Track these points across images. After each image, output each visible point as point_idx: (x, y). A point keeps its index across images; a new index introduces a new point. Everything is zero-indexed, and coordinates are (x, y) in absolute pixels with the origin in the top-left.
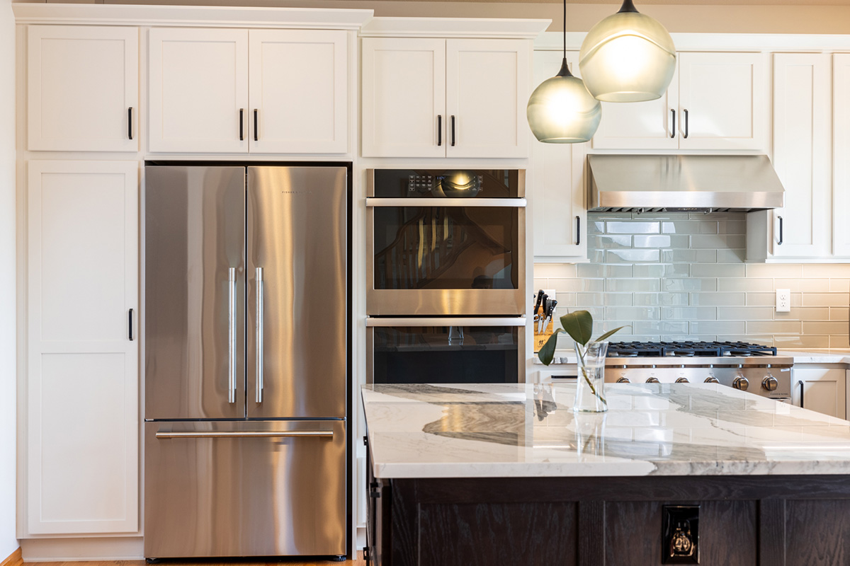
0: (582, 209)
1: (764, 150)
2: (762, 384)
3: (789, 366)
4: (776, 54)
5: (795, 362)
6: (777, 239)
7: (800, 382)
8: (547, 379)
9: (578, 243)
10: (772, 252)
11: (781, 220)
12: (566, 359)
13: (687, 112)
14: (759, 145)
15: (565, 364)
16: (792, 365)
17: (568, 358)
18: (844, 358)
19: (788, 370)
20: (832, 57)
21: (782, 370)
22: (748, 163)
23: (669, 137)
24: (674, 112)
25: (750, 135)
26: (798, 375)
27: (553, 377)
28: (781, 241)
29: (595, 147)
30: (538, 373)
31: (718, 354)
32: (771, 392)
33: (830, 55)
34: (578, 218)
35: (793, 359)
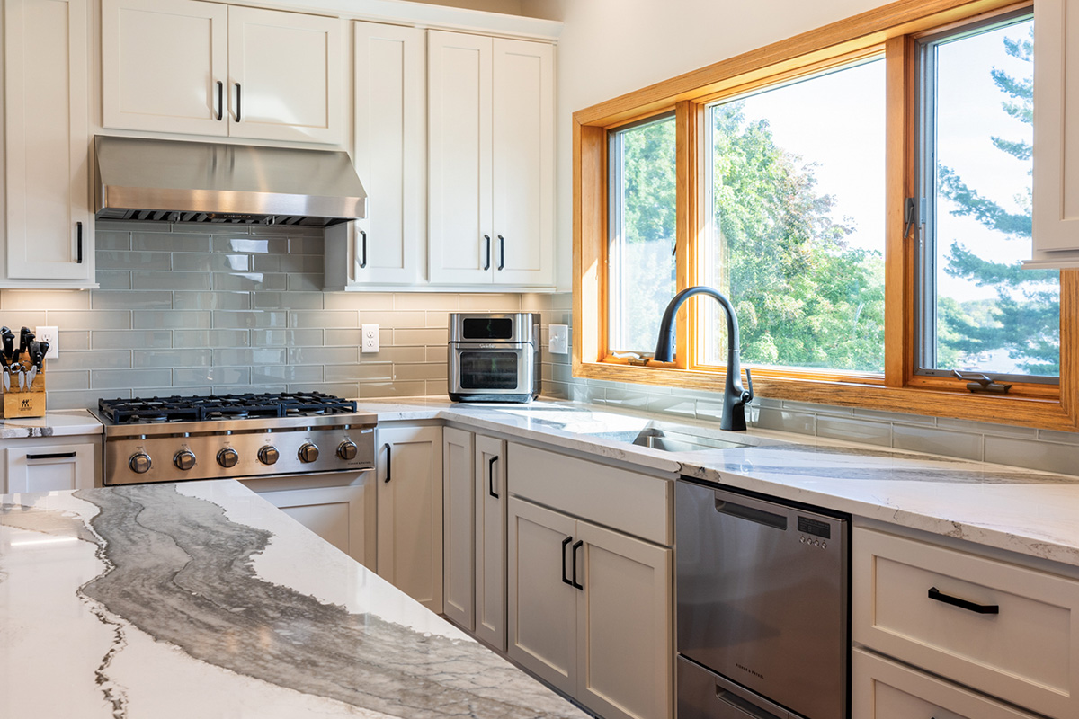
0: (87, 212)
1: (344, 146)
2: (338, 451)
3: (373, 426)
4: (357, 22)
5: (379, 419)
6: (359, 262)
7: (387, 445)
8: (19, 461)
9: (80, 260)
10: (353, 277)
11: (364, 235)
12: (50, 429)
13: (239, 87)
14: (335, 137)
15: (48, 436)
16: (375, 425)
17: (53, 427)
18: (440, 412)
19: (371, 430)
20: (427, 34)
21: (363, 432)
22: (324, 161)
23: (215, 119)
24: (220, 85)
25: (325, 124)
26: (384, 436)
27: (29, 457)
28: (365, 262)
29: (106, 124)
30: (6, 451)
31: (279, 412)
32: (348, 461)
33: (424, 31)
34: (80, 225)
35: (376, 416)
